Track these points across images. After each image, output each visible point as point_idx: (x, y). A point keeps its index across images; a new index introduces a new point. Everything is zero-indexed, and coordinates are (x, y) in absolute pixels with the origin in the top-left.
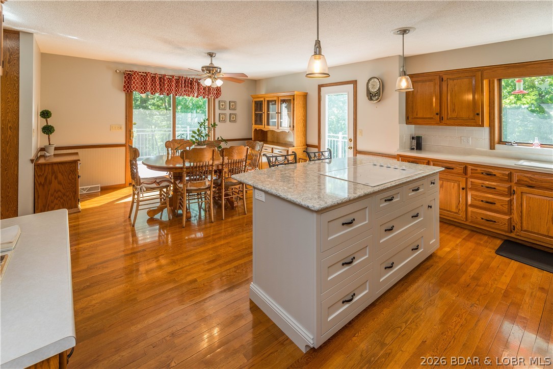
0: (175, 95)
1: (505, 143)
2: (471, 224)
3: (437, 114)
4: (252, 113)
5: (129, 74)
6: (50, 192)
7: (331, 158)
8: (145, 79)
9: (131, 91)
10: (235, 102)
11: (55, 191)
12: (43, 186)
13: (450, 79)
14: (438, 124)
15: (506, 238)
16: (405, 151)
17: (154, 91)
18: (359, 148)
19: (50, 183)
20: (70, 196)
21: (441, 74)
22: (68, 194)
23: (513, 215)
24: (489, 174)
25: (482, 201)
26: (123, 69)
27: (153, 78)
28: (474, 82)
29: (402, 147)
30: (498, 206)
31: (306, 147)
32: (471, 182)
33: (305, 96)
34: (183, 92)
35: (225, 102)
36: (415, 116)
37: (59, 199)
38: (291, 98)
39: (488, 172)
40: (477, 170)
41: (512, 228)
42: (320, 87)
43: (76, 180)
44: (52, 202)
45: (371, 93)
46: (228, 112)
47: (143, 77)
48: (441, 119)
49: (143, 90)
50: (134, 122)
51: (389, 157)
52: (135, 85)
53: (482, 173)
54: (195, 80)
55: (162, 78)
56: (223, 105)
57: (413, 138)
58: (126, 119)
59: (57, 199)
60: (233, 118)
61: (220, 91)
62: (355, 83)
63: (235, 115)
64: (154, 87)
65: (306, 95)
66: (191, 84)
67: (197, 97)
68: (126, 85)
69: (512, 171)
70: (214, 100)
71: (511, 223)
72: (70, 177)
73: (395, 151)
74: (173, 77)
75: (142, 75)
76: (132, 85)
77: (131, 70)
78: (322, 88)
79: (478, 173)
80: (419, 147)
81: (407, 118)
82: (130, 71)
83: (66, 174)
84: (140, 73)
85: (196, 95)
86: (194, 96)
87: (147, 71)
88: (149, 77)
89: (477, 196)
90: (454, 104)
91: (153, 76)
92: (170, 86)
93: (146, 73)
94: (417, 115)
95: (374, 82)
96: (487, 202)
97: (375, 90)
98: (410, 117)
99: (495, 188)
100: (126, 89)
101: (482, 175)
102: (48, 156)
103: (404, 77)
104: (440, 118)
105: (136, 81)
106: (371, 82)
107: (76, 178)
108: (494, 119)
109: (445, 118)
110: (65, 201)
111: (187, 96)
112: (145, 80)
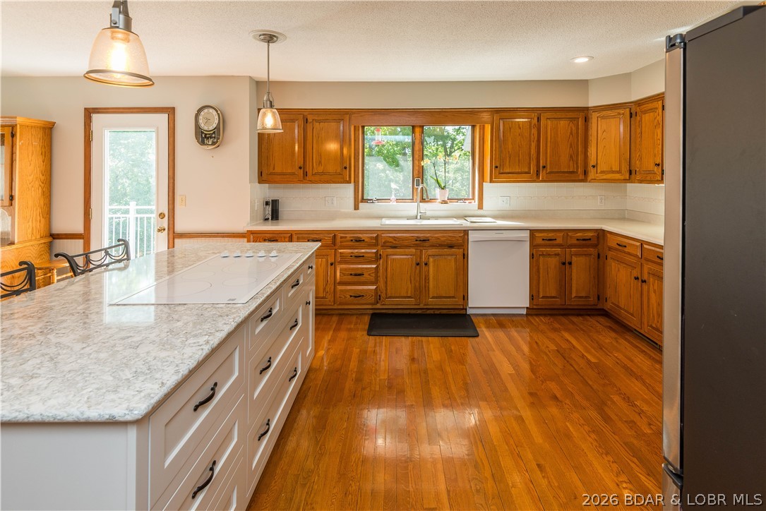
1: (366, 201)
2: (340, 307)
3: (300, 168)
7: (128, 259)
13: (316, 120)
14: (301, 181)
15: (371, 312)
16: (257, 225)
18: (180, 227)
21: (305, 114)
23: (379, 283)
24: (359, 240)
25: (351, 274)
28: (341, 128)
29: (253, 218)
30: (366, 277)
31: (50, 239)
32: (341, 253)
33: (48, 130)
36: (271, 171)
39: (357, 239)
40: (346, 237)
41: (378, 297)
42: (89, 113)
45: (202, 133)
48: (305, 174)
51: (234, 237)
53: (352, 240)
57: (267, 203)
62: (171, 111)
65: (51, 129)
69: (379, 233)
71: (377, 293)
73: (244, 224)
78: (94, 116)
79: (347, 241)
80: (275, 216)
81: (260, 174)
89: (346, 269)
90: (320, 155)
94: (274, 169)
95: (209, 113)
96: (356, 275)
97: (211, 128)
98: (266, 172)
99: (363, 256)
101: (351, 243)
103: (269, 110)
104: (303, 174)
106: (202, 113)
108: (358, 173)
109: (310, 173)
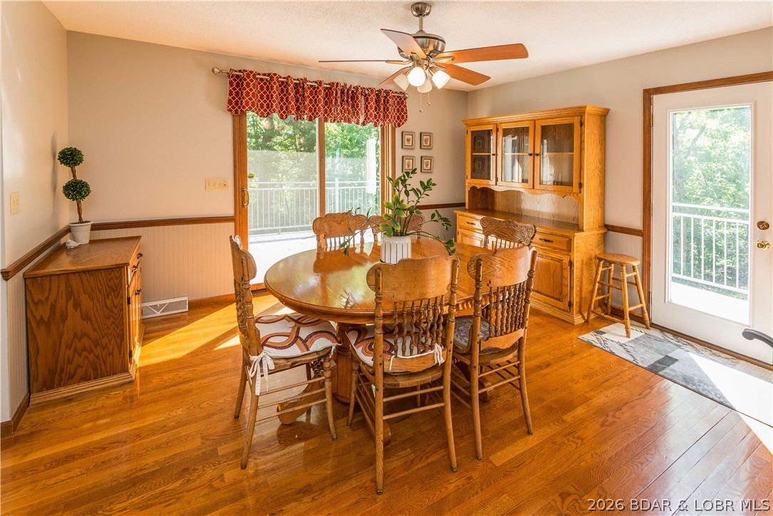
0: (323, 119)
4: (465, 155)
5: (238, 76)
6: (63, 340)
8: (268, 87)
9: (242, 111)
10: (430, 135)
11: (75, 336)
12: (48, 325)
17: (284, 112)
19: (64, 317)
20: (111, 347)
22: (105, 341)
26: (226, 66)
27: (284, 85)
31: (605, 230)
33: (603, 117)
34: (338, 114)
35: (412, 134)
37: (85, 353)
38: (576, 121)
42: (648, 95)
43: (122, 310)
44: (70, 362)
46: (418, 153)
47: (265, 84)
49: (265, 110)
50: (249, 172)
52: (250, 99)
54: (360, 91)
55: (300, 86)
56: (408, 140)
58: (235, 167)
59: (80, 355)
60: (427, 165)
61: (406, 113)
63: (430, 158)
64: (285, 104)
65: (605, 116)
66: (352, 98)
67: (364, 124)
68: (234, 98)
70: (393, 130)
72: (109, 303)
74: (320, 83)
75: (262, 80)
76: (244, 98)
77: (242, 69)
78: (654, 97)
82: (240, 71)
83: (99, 295)
84: (259, 74)
85: (361, 121)
86: (358, 123)
87: (272, 72)
88: (275, 83)
91: (282, 82)
92: (315, 102)
93: (269, 75)
100: (233, 107)
102: (75, 248)
105: (252, 91)
107: (122, 304)
110: (98, 358)
111: (345, 121)
112: (268, 89)
